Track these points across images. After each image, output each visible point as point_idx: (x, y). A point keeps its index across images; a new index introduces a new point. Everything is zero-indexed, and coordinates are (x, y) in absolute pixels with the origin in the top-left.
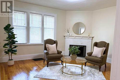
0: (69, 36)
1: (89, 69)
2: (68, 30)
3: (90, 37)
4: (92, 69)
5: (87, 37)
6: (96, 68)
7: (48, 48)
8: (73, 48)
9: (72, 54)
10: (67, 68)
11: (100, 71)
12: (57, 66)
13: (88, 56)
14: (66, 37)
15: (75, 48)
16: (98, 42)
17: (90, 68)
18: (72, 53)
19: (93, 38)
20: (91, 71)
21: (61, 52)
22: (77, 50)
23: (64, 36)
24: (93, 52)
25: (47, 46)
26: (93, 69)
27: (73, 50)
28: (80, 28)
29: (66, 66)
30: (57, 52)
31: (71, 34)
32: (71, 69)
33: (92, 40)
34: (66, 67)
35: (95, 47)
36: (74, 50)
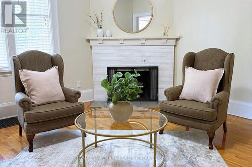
0: (104, 40)
1: (175, 142)
2: (99, 20)
3: (168, 39)
4: (183, 141)
5: (160, 39)
6: (195, 138)
7: (29, 86)
8: (118, 79)
9: (115, 103)
10: (101, 146)
11: (211, 148)
12: (64, 143)
13: (168, 99)
14: (92, 43)
15: (124, 77)
16: (196, 51)
17: (176, 139)
18: (114, 98)
19: (177, 40)
20: (181, 151)
21: (78, 94)
22: (134, 84)
23: (88, 41)
24: (182, 87)
25: (23, 79)
26: (189, 144)
27: (118, 88)
28: (135, 16)
29: (96, 142)
30: (62, 96)
31: (108, 33)
32: (116, 149)
33: (175, 46)
34: (96, 146)
35: (190, 70)
36: (121, 86)
